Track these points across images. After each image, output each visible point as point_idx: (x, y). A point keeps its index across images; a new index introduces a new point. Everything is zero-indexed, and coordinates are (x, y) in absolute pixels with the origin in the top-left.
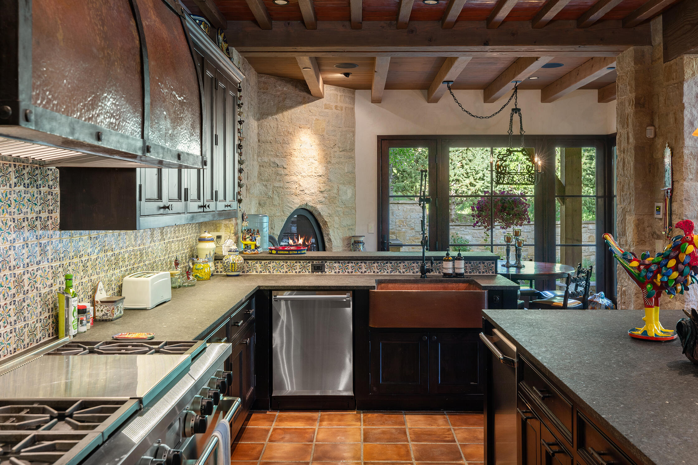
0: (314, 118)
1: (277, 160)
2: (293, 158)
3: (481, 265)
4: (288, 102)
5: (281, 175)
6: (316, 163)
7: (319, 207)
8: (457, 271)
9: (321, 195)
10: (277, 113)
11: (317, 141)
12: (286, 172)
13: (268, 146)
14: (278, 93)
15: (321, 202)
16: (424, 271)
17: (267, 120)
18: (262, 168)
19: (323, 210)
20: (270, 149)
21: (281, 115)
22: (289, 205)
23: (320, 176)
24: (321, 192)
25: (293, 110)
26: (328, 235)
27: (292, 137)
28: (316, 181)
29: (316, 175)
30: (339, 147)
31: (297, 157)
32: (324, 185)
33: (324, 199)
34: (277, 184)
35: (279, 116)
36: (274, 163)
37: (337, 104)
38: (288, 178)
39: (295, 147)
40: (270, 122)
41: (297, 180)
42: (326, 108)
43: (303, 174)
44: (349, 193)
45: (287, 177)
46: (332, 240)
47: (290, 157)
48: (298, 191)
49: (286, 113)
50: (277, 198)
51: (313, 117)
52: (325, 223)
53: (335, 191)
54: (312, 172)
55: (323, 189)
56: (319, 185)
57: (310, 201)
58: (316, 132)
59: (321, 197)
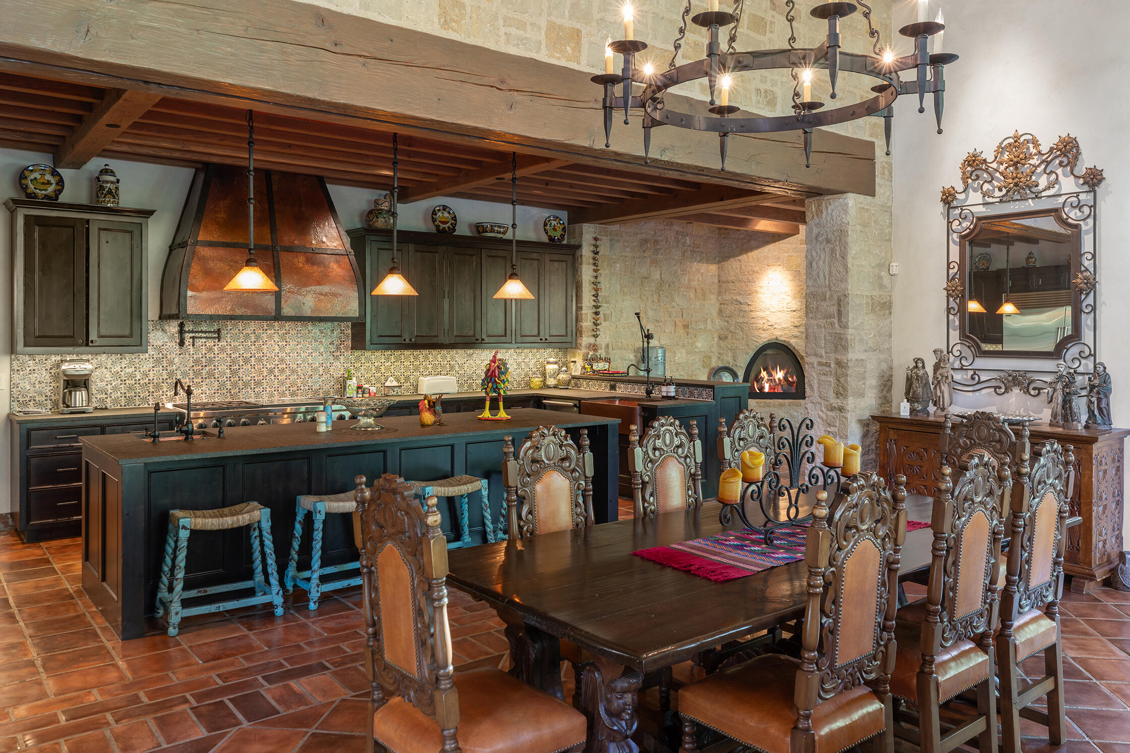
0: (787, 255)
1: (739, 298)
2: (758, 295)
3: (704, 392)
4: (753, 243)
5: (745, 311)
6: (789, 299)
7: (793, 341)
8: (669, 395)
9: (796, 329)
10: (741, 253)
11: (790, 277)
12: (751, 308)
13: (730, 286)
14: (742, 236)
15: (796, 337)
16: (649, 393)
17: (729, 262)
18: (723, 306)
19: (798, 344)
20: (732, 288)
21: (745, 256)
22: (754, 339)
23: (794, 311)
24: (796, 327)
25: (760, 250)
27: (758, 275)
28: (789, 316)
29: (788, 310)
31: (763, 294)
32: (799, 319)
33: (799, 334)
34: (740, 320)
35: (743, 257)
36: (736, 300)
38: (753, 314)
39: (762, 285)
40: (733, 265)
41: (764, 316)
43: (773, 310)
45: (752, 313)
47: (755, 294)
48: (765, 327)
49: (750, 254)
50: (741, 333)
51: (785, 254)
52: (802, 357)
54: (783, 307)
55: (797, 324)
56: (792, 320)
57: (781, 336)
58: (789, 268)
59: (796, 332)
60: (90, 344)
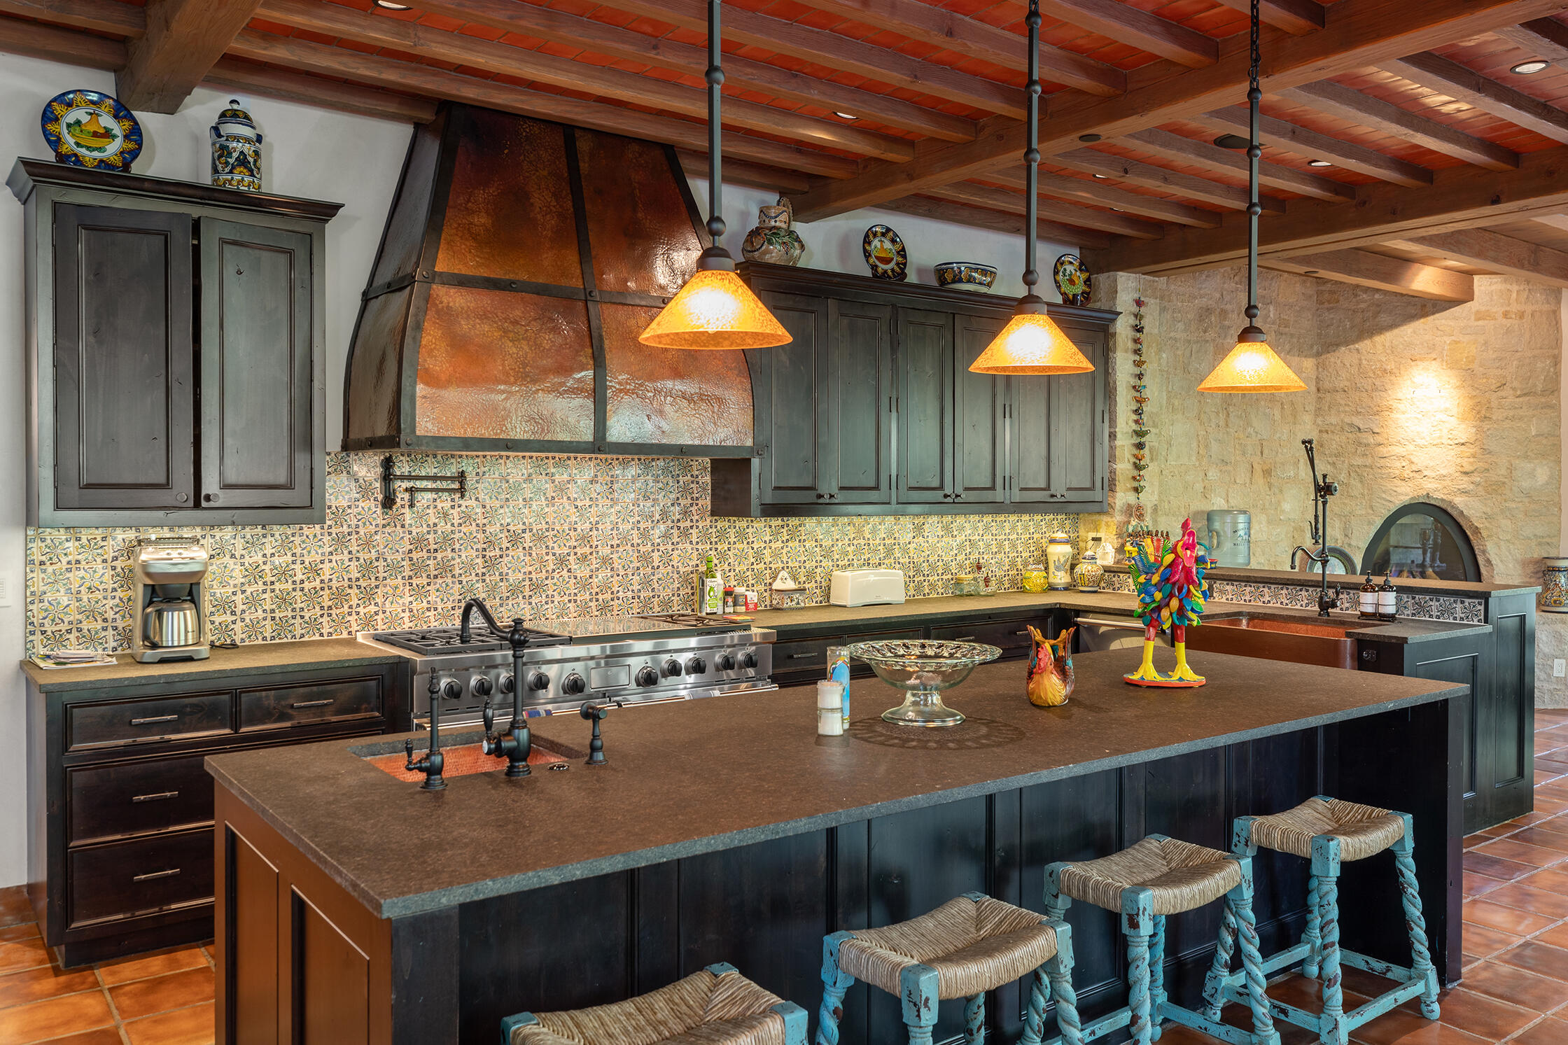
0: (1448, 340)
1: (1357, 421)
2: (1393, 415)
3: (1459, 606)
4: (1384, 318)
5: (1367, 445)
6: (1453, 422)
7: (1459, 501)
8: (1382, 610)
9: (1466, 478)
10: (1360, 338)
11: (1454, 381)
12: (1379, 439)
13: (1339, 397)
14: (1363, 306)
15: (1465, 492)
16: (1325, 606)
17: (1337, 354)
18: (1325, 435)
19: (1470, 508)
20: (1343, 402)
21: (1368, 342)
22: (1384, 496)
23: (1463, 444)
24: (1466, 473)
25: (1396, 331)
26: (1484, 552)
27: (1393, 378)
28: (1453, 453)
29: (1451, 443)
30: (1514, 389)
31: (1403, 413)
32: (1472, 460)
33: (1472, 487)
34: (1358, 461)
35: (1365, 345)
36: (1351, 425)
37: (1508, 309)
38: (1383, 451)
39: (1400, 395)
40: (1345, 357)
41: (1404, 454)
42: (1479, 319)
43: (1419, 442)
44: (1542, 474)
45: (1381, 448)
46: (1493, 562)
47: (1388, 413)
48: (1407, 473)
49: (1379, 339)
50: (1359, 485)
51: (1445, 338)
52: (1477, 531)
53: (1503, 471)
54: (1440, 437)
55: (1468, 468)
56: (1459, 460)
57: (1436, 490)
58: (1453, 365)
59: (1465, 483)
60: (204, 504)
